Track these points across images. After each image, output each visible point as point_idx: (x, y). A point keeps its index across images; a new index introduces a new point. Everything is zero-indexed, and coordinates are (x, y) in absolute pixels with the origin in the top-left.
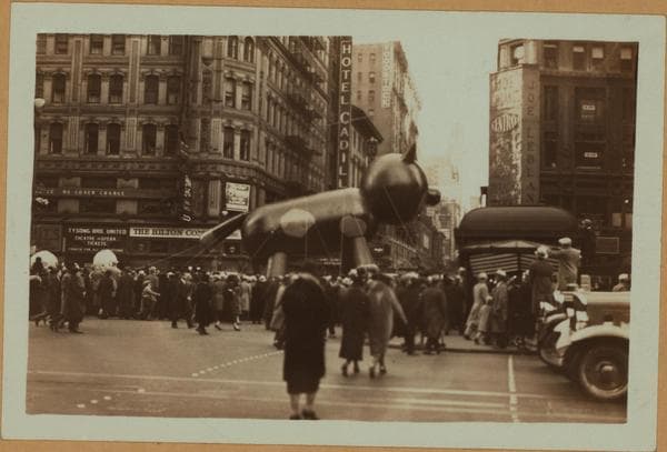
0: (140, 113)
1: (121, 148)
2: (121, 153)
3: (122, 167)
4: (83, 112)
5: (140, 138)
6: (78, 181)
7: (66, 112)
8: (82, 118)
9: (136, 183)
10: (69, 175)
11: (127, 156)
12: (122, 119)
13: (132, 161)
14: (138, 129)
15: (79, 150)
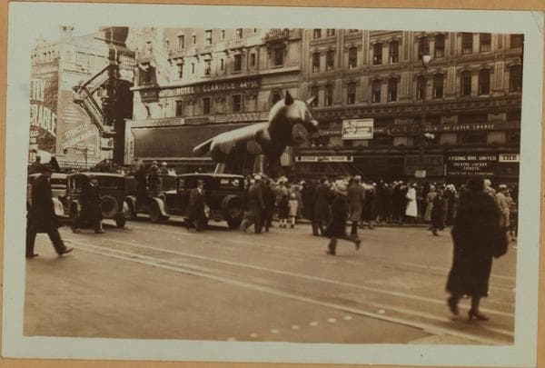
0: (507, 57)
1: (491, 88)
2: (491, 92)
3: (491, 104)
4: (459, 62)
5: (507, 78)
6: (455, 119)
7: (446, 64)
8: (458, 68)
9: (504, 116)
10: (448, 114)
11: (496, 95)
12: (491, 64)
13: (500, 98)
14: (505, 71)
15: (455, 94)
